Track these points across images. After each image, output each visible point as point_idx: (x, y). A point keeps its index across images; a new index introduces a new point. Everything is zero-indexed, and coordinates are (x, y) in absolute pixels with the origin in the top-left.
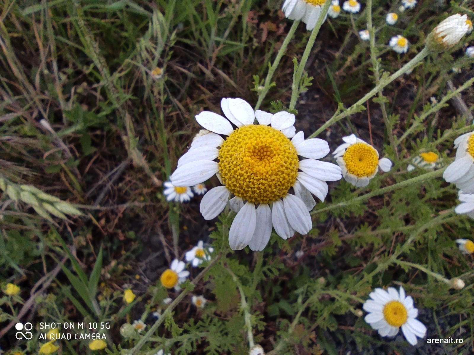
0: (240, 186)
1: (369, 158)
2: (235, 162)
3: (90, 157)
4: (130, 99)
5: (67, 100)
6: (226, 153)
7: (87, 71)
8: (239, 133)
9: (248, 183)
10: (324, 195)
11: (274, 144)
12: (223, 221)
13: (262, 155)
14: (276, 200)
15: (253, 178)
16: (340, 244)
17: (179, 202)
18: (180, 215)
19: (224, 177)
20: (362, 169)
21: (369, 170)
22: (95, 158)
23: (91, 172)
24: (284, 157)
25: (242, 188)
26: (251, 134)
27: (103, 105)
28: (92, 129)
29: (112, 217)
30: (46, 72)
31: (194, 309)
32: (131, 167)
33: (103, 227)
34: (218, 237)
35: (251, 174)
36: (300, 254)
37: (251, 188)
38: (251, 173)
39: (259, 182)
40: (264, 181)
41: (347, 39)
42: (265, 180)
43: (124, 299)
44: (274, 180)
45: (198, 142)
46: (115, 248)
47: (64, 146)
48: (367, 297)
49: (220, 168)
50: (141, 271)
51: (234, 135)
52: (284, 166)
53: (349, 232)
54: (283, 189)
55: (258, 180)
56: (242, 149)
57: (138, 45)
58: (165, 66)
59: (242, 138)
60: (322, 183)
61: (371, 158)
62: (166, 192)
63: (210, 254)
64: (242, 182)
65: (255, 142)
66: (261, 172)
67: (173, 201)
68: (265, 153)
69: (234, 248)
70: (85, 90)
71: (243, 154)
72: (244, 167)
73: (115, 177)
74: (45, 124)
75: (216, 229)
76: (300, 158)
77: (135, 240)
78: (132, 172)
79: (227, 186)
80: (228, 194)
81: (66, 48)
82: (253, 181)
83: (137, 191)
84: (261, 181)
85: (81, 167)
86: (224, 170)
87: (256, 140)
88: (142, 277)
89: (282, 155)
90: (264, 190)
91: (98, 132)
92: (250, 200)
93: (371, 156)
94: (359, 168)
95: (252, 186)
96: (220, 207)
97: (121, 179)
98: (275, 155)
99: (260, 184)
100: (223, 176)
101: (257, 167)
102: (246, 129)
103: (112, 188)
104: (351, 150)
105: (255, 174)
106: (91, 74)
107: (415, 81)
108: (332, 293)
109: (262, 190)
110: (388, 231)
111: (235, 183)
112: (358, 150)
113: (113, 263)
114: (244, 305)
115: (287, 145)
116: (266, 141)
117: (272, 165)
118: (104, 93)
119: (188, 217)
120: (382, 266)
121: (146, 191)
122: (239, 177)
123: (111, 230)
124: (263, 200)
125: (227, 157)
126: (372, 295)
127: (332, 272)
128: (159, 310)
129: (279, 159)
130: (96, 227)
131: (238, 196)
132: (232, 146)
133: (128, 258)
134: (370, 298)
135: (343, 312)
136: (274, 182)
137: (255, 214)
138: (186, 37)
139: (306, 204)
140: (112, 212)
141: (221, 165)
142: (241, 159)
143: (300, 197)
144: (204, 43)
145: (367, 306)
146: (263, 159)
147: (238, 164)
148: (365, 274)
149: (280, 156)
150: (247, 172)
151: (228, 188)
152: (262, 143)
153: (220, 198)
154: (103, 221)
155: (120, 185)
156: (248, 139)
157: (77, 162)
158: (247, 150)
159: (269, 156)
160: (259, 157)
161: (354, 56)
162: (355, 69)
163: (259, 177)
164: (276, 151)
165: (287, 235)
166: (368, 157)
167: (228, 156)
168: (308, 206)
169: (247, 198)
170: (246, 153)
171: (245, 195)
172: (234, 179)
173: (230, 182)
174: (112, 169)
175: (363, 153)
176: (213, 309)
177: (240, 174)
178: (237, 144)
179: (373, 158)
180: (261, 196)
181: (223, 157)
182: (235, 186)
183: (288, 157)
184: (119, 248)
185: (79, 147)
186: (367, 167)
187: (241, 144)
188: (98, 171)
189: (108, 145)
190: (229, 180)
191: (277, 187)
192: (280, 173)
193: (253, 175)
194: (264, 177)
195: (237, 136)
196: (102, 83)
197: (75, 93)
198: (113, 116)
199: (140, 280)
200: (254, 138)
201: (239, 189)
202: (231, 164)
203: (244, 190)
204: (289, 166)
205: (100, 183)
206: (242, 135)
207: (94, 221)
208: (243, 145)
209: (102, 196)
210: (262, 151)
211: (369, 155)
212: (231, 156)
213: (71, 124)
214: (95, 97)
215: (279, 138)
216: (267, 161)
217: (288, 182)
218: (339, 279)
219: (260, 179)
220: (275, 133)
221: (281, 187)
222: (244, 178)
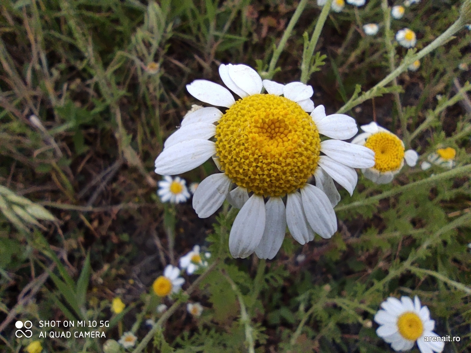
0: (243, 173)
1: (393, 150)
2: (237, 141)
3: (83, 156)
4: (125, 97)
5: (60, 97)
6: (225, 129)
7: (80, 66)
8: (243, 104)
9: (255, 168)
10: (353, 187)
11: (289, 116)
12: (222, 222)
13: (273, 132)
14: (292, 192)
15: (262, 162)
16: (344, 248)
17: (175, 203)
18: (176, 217)
19: (223, 162)
20: (386, 163)
21: (394, 164)
22: (87, 157)
23: (84, 172)
24: (303, 134)
25: (246, 176)
26: (258, 104)
27: (96, 102)
28: (85, 127)
29: (104, 218)
30: (38, 67)
31: (189, 317)
32: (125, 167)
33: (96, 229)
34: (215, 241)
35: (259, 156)
36: (301, 258)
37: (259, 175)
38: (259, 154)
39: (269, 168)
40: (276, 166)
41: (350, 35)
42: (277, 164)
43: (112, 309)
44: (289, 164)
45: (189, 119)
46: (108, 251)
47: (54, 145)
48: (378, 308)
49: (218, 149)
50: (134, 275)
51: (236, 106)
52: (303, 146)
53: (353, 235)
54: (301, 177)
55: (269, 164)
56: (247, 123)
57: (133, 39)
58: (161, 60)
59: (247, 109)
60: (351, 170)
61: (395, 150)
62: (161, 192)
63: (206, 259)
64: (246, 168)
65: (265, 113)
66: (273, 153)
67: (168, 202)
68: (277, 130)
69: (236, 255)
70: (78, 86)
71: (248, 129)
72: (250, 147)
73: (109, 178)
74: (35, 120)
75: (213, 232)
76: (323, 137)
77: (128, 243)
78: (126, 172)
79: (226, 172)
80: (228, 184)
81: (59, 44)
82: (262, 166)
83: (132, 192)
84: (273, 165)
85: (73, 167)
86: (223, 152)
87: (265, 111)
88: (137, 282)
89: (300, 132)
90: (275, 177)
91: (92, 131)
92: (257, 192)
93: (395, 148)
94: (382, 162)
95: (261, 173)
96: (217, 201)
97: (115, 179)
98: (290, 131)
99: (271, 169)
100: (222, 160)
101: (267, 146)
102: (251, 99)
103: (105, 188)
104: (372, 141)
105: (264, 156)
106: (84, 70)
107: (421, 78)
108: (338, 301)
109: (273, 178)
110: (397, 234)
111: (237, 169)
112: (381, 140)
113: (106, 267)
114: (245, 317)
115: (306, 120)
116: (279, 113)
117: (286, 144)
118: (97, 89)
119: (184, 219)
120: (394, 273)
121: (141, 191)
122: (243, 160)
123: (104, 233)
124: (275, 192)
125: (227, 135)
126: (384, 305)
127: (335, 278)
128: (153, 318)
129: (296, 137)
130: (87, 230)
131: (242, 186)
132: (234, 120)
133: (121, 262)
134: (382, 309)
135: (350, 322)
136: (290, 168)
137: (264, 210)
138: (184, 32)
139: (329, 197)
140: (107, 214)
141: (219, 146)
142: (245, 137)
143: (322, 188)
144: (202, 39)
145: (379, 317)
146: (275, 137)
147: (241, 142)
148: (375, 281)
149: (297, 133)
150: (253, 154)
151: (228, 175)
152: (273, 115)
153: (218, 189)
154: (96, 223)
155: (114, 185)
156: (254, 110)
157: (69, 162)
158: (253, 124)
159: (282, 133)
160: (269, 134)
161: (358, 52)
162: (357, 67)
163: (269, 161)
164: (292, 126)
165: (305, 239)
166: (391, 149)
167: (229, 133)
168: (332, 201)
169: (254, 189)
170: (252, 128)
171: (251, 185)
172: (236, 163)
173: (231, 168)
174: (106, 168)
175: (386, 144)
176: (210, 317)
177: (244, 156)
178: (239, 116)
179: (398, 150)
180: (272, 186)
181: (222, 134)
182: (237, 172)
183: (307, 135)
184: (112, 252)
185: (71, 145)
186: (391, 161)
187: (246, 117)
188: (91, 171)
189: (102, 144)
190: (229, 164)
191: (293, 175)
192: (297, 155)
193: (261, 157)
194: (276, 160)
195: (240, 107)
196: (96, 79)
197: (68, 89)
198: (107, 113)
199: (134, 285)
200: (263, 109)
201: (242, 177)
202: (232, 143)
203: (250, 177)
204: (309, 147)
205: (93, 183)
206: (246, 106)
207: (87, 223)
208: (248, 119)
209: (95, 197)
210: (273, 126)
211: (393, 146)
212: (233, 132)
213: (63, 122)
214: (87, 94)
215: (296, 110)
216: (280, 140)
217: (308, 167)
218: (343, 285)
219: (271, 163)
220: (290, 104)
221: (299, 175)
222: (250, 162)
